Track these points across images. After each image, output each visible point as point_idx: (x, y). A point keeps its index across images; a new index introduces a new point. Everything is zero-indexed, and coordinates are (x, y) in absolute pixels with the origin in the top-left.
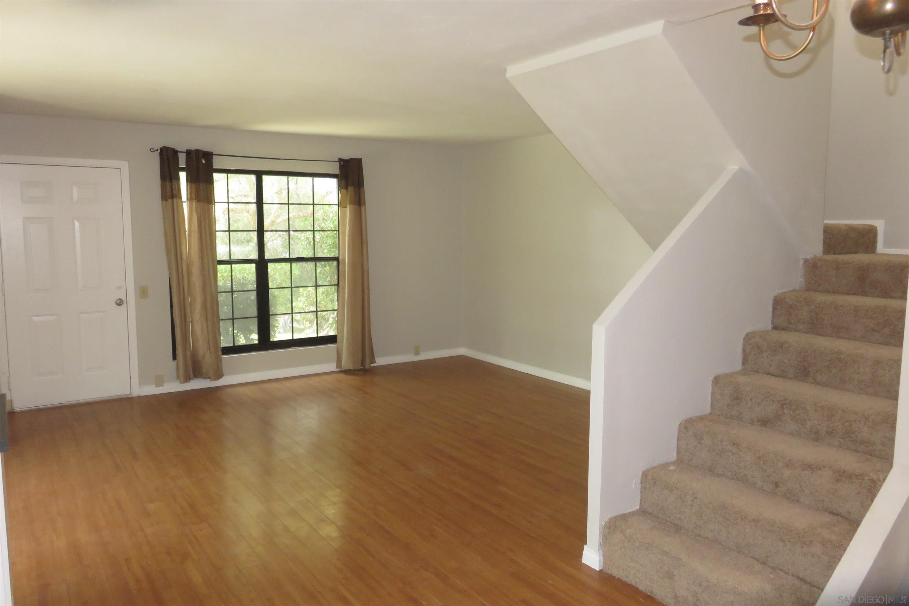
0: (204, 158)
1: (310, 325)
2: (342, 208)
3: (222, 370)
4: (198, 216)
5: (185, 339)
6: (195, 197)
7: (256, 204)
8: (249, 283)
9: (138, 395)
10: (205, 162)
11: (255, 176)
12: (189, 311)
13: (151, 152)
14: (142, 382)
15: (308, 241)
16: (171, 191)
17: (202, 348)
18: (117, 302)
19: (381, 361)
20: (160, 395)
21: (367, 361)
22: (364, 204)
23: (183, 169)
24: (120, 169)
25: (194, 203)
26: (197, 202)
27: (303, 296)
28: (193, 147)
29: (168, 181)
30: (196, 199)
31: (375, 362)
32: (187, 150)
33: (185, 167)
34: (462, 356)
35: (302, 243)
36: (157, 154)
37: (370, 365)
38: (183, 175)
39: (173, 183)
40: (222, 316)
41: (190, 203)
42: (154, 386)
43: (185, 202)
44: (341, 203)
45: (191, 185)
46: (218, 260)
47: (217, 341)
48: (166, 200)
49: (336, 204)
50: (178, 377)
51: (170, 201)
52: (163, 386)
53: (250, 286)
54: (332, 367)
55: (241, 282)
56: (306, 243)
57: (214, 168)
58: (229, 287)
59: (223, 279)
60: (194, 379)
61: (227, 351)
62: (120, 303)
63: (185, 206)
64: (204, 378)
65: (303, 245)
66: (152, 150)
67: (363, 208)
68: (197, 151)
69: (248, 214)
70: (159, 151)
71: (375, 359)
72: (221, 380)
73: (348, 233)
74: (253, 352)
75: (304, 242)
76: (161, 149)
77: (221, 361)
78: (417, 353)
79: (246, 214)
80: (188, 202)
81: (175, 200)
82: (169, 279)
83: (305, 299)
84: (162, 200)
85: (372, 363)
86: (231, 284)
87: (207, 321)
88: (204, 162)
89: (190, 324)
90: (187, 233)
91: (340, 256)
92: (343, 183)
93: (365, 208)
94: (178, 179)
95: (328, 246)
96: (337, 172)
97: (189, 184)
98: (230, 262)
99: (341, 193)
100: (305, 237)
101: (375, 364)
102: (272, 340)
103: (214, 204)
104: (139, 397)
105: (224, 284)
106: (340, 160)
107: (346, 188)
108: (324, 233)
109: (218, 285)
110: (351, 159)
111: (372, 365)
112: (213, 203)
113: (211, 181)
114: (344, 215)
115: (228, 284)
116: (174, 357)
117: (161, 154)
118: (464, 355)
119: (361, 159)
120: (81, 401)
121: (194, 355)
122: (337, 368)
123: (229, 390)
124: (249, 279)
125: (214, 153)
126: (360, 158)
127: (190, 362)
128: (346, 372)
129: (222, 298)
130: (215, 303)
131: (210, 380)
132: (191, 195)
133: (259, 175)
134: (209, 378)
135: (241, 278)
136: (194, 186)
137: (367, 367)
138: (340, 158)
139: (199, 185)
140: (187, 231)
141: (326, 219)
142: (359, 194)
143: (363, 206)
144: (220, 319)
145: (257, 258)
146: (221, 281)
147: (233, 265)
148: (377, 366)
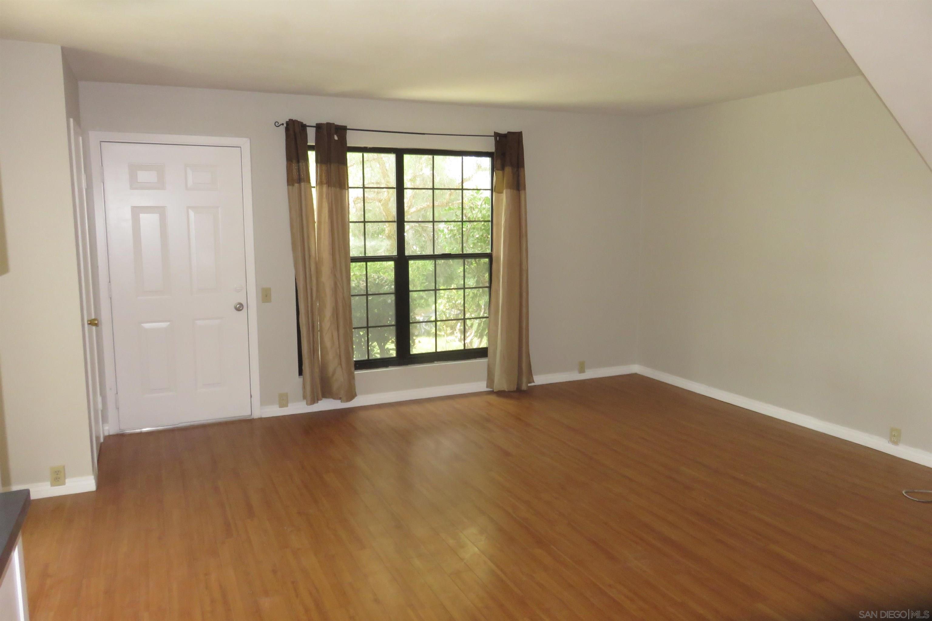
0: (336, 133)
1: (452, 331)
2: (497, 194)
3: (355, 389)
4: (329, 203)
5: (313, 351)
6: (326, 180)
7: (396, 190)
8: (386, 284)
9: (260, 417)
10: (338, 139)
11: (395, 155)
12: (317, 318)
13: (275, 126)
14: (264, 402)
15: (453, 233)
16: (298, 173)
17: (333, 364)
18: (237, 306)
19: (540, 379)
20: (284, 417)
21: (524, 380)
22: (524, 189)
23: (312, 148)
24: (240, 148)
25: (325, 188)
26: (328, 186)
27: (444, 298)
28: (324, 120)
29: (294, 161)
30: (326, 184)
31: (534, 382)
32: (317, 124)
33: (314, 144)
34: (636, 374)
35: (445, 236)
36: (282, 129)
37: (528, 385)
38: (312, 155)
39: (301, 164)
40: (355, 324)
41: (319, 188)
42: (278, 406)
43: (314, 187)
44: (496, 187)
45: (321, 166)
46: (351, 257)
47: (349, 353)
48: (293, 185)
49: (489, 189)
50: (304, 397)
51: (296, 185)
52: (287, 406)
53: (387, 287)
54: (482, 386)
55: (377, 282)
56: (450, 236)
57: (348, 145)
58: (362, 288)
59: (356, 279)
60: (323, 399)
61: (361, 365)
62: (239, 308)
63: (314, 191)
64: (334, 399)
65: (446, 238)
66: (277, 123)
67: (522, 192)
68: (329, 125)
69: (379, 203)
70: (285, 125)
71: (532, 377)
72: (353, 400)
73: (504, 224)
74: (390, 367)
75: (448, 235)
76: (287, 123)
77: (353, 378)
78: (582, 370)
79: (378, 204)
80: (317, 187)
81: (303, 184)
82: (296, 279)
83: (446, 301)
84: (287, 186)
85: (530, 383)
86: (365, 285)
87: (338, 331)
88: (336, 138)
89: (318, 333)
90: (316, 224)
91: (494, 252)
92: (499, 162)
93: (525, 194)
94: (306, 159)
95: (475, 239)
96: (492, 149)
97: (318, 165)
98: (366, 259)
99: (496, 174)
100: (449, 229)
101: (534, 383)
102: (411, 353)
103: (348, 190)
104: (261, 419)
105: (357, 284)
106: (496, 135)
107: (503, 169)
108: (471, 224)
109: (351, 286)
110: (509, 133)
111: (529, 385)
112: (347, 188)
113: (343, 162)
114: (499, 201)
115: (362, 285)
116: (301, 373)
117: (287, 129)
118: (637, 373)
119: (521, 132)
120: (196, 423)
121: (323, 368)
122: (487, 387)
123: (362, 414)
124: (385, 278)
125: (348, 127)
126: (519, 131)
127: (318, 380)
128: (500, 394)
129: (355, 301)
130: (348, 307)
131: (340, 401)
132: (321, 178)
133: (400, 153)
134: (340, 399)
135: (377, 277)
136: (324, 167)
137: (524, 387)
138: (496, 132)
139: (330, 167)
140: (316, 223)
141: (473, 208)
142: (518, 176)
143: (523, 191)
144: (354, 327)
145: (397, 255)
146: (354, 281)
147: (369, 264)
148: (535, 386)
